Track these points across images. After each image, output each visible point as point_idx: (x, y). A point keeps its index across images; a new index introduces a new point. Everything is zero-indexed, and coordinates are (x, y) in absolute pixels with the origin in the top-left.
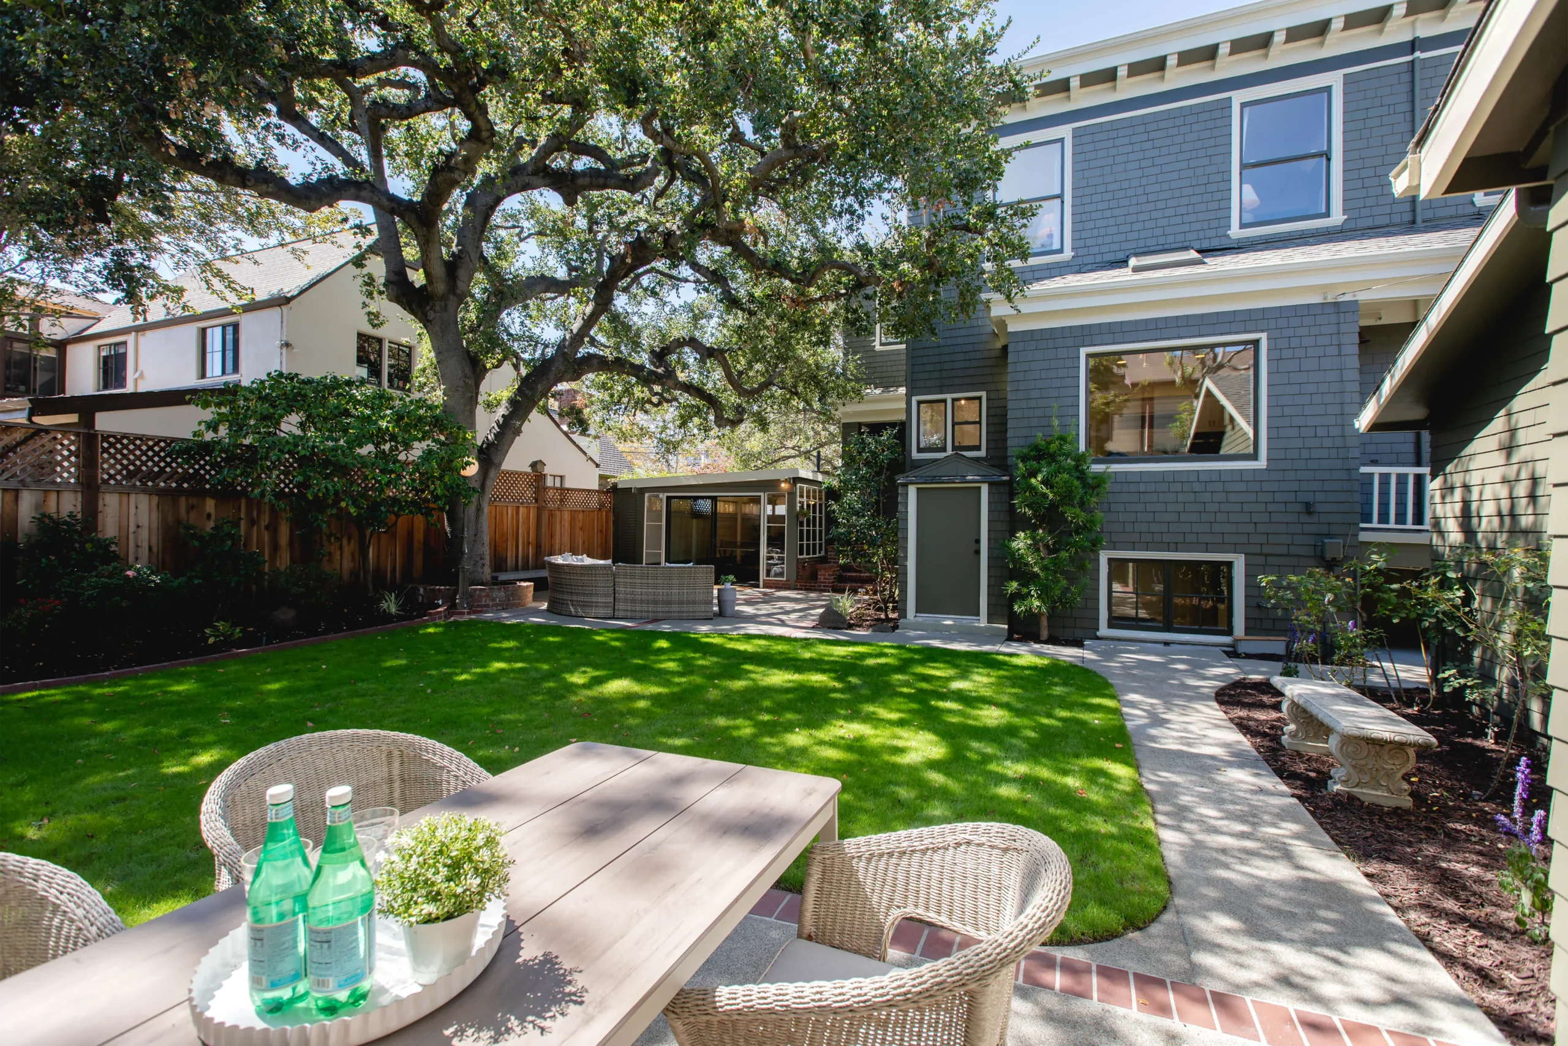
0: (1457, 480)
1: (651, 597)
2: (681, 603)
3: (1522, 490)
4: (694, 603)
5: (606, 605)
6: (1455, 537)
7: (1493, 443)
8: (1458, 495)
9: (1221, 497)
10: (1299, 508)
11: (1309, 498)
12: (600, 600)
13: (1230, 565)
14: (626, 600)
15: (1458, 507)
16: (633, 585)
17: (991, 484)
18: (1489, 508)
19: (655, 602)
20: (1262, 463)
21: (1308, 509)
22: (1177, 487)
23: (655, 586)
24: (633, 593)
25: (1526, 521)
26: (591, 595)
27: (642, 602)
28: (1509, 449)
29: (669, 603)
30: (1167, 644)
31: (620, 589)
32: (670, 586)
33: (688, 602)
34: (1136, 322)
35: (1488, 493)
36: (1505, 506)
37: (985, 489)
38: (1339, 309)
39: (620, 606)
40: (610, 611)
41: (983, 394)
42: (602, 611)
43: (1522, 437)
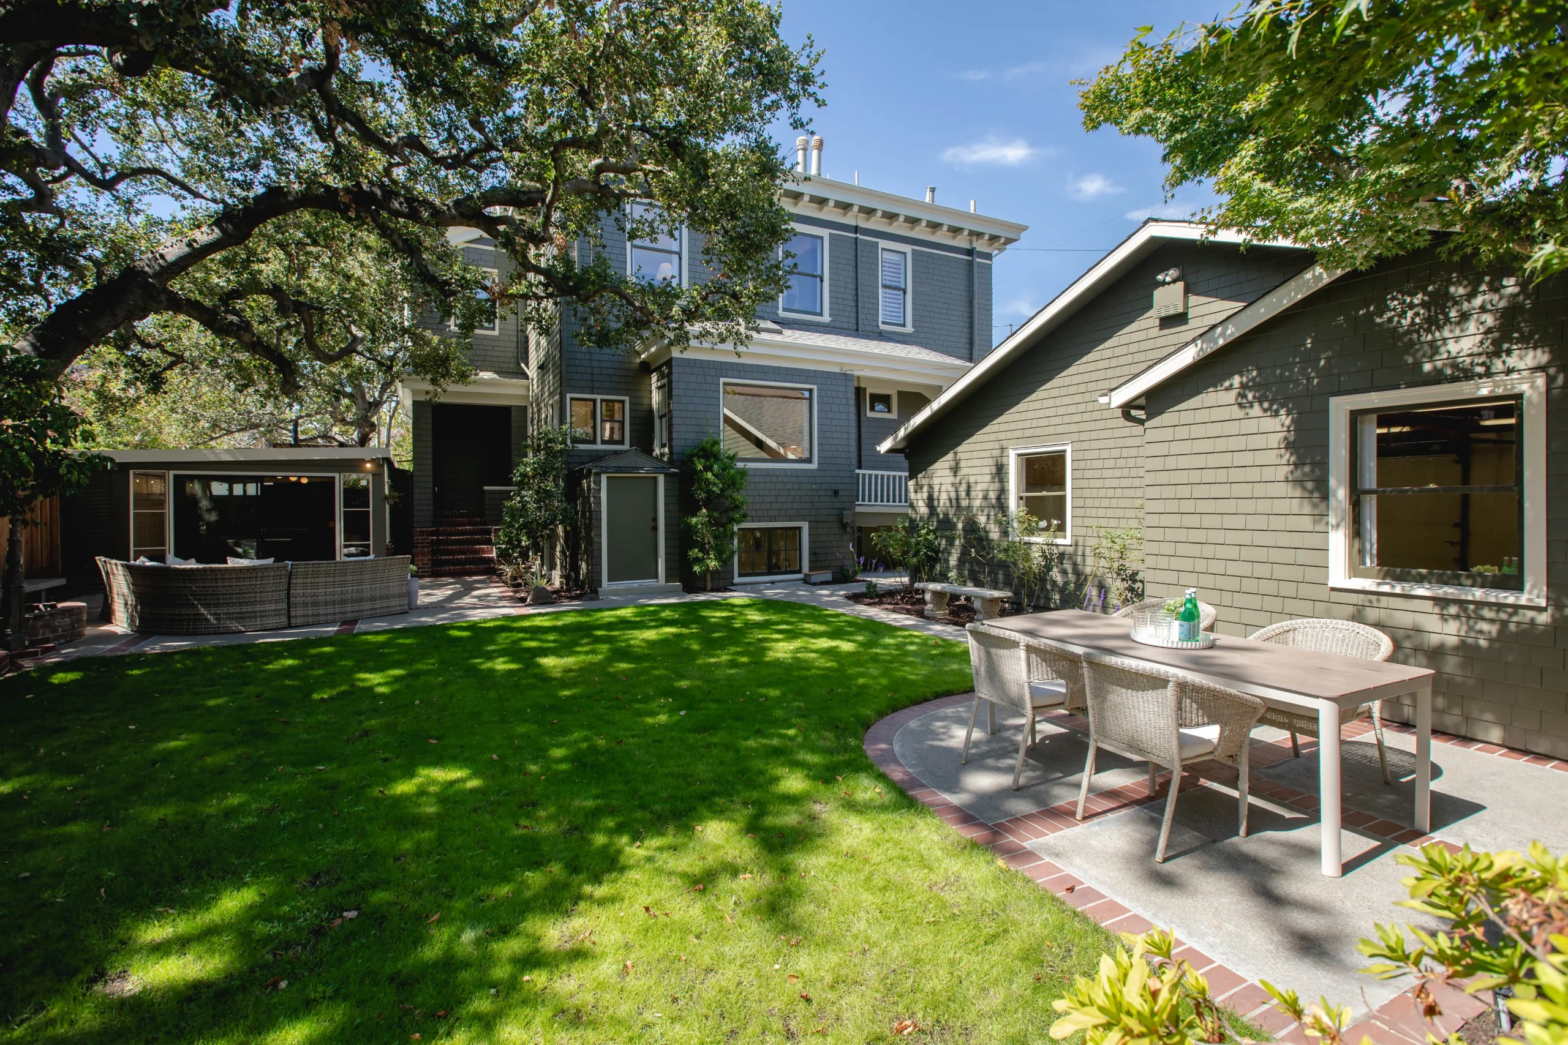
0: (925, 481)
1: (338, 598)
2: (373, 599)
3: (963, 488)
4: (388, 597)
5: (277, 613)
6: (923, 510)
7: (947, 465)
8: (925, 489)
9: (796, 486)
10: (831, 493)
11: (835, 487)
12: (267, 607)
13: (799, 528)
14: (305, 604)
15: (925, 495)
16: (314, 585)
17: (666, 475)
18: (944, 496)
19: (343, 602)
20: (814, 466)
21: (836, 493)
22: (774, 479)
23: (343, 583)
24: (315, 595)
25: (964, 503)
26: (255, 603)
27: (326, 603)
28: (955, 470)
29: (360, 600)
30: (773, 583)
31: (297, 591)
32: (360, 582)
33: (381, 598)
34: (752, 366)
35: (943, 488)
36: (953, 495)
37: (661, 479)
38: (846, 377)
39: (297, 612)
40: (284, 620)
41: (627, 399)
42: (271, 621)
43: (962, 464)
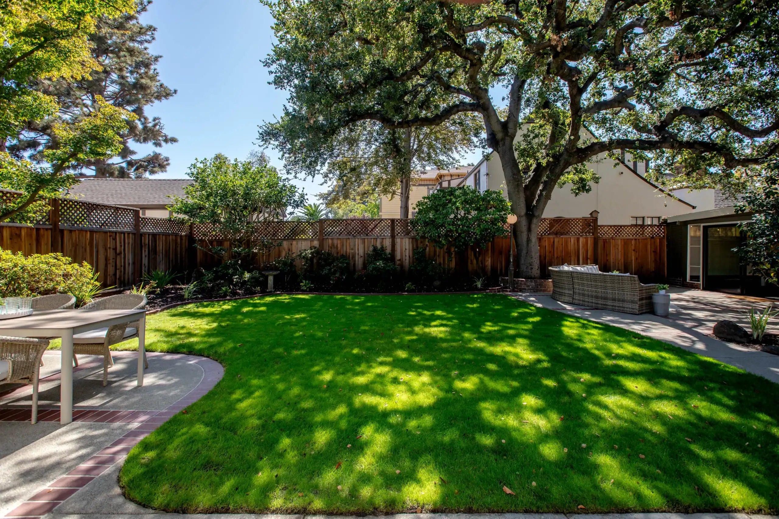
1: (594, 294)
2: (614, 300)
4: (623, 301)
5: (569, 296)
12: (567, 292)
14: (579, 294)
16: (583, 285)
19: (597, 297)
23: (596, 286)
24: (583, 290)
26: (562, 288)
27: (588, 296)
29: (606, 298)
31: (577, 286)
32: (605, 288)
33: (619, 300)
39: (576, 297)
40: (571, 299)
42: (567, 299)
